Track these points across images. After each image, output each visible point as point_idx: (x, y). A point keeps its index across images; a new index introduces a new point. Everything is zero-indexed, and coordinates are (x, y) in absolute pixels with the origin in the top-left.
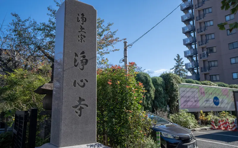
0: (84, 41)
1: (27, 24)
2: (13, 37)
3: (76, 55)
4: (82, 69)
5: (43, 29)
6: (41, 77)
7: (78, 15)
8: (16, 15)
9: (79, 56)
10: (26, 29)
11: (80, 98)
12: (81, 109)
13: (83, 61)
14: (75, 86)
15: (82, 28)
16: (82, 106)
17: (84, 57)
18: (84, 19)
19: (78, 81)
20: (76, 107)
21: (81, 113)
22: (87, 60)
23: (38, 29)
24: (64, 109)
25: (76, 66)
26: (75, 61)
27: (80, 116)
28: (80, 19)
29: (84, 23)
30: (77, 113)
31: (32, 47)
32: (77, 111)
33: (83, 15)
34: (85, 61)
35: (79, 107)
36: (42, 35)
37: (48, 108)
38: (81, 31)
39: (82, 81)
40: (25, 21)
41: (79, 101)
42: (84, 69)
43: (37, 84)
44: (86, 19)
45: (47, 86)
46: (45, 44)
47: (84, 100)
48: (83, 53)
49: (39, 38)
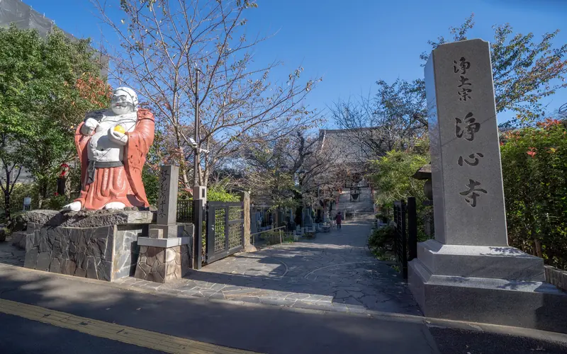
0: (470, 98)
1: (396, 89)
2: (383, 110)
3: (458, 121)
4: (471, 140)
5: (419, 89)
6: (419, 158)
7: (455, 62)
8: (381, 83)
9: (463, 120)
10: (396, 95)
11: (471, 181)
12: (474, 196)
13: (472, 127)
14: (461, 165)
15: (463, 79)
16: (476, 192)
17: (472, 120)
18: (466, 65)
19: (466, 157)
20: (466, 193)
21: (475, 202)
22: (478, 126)
23: (411, 91)
24: (446, 196)
25: (460, 136)
26: (458, 129)
27: (474, 205)
28: (459, 67)
29: (467, 70)
30: (468, 201)
31: (407, 117)
32: (469, 199)
33: (463, 59)
34: (474, 126)
35: (471, 194)
36: (418, 97)
37: (430, 195)
38: (463, 84)
39: (472, 156)
40: (393, 85)
41: (469, 186)
42: (475, 139)
43: (414, 166)
44: (469, 63)
45: (427, 169)
46: (423, 109)
47: (478, 184)
48: (470, 114)
49: (415, 101)
